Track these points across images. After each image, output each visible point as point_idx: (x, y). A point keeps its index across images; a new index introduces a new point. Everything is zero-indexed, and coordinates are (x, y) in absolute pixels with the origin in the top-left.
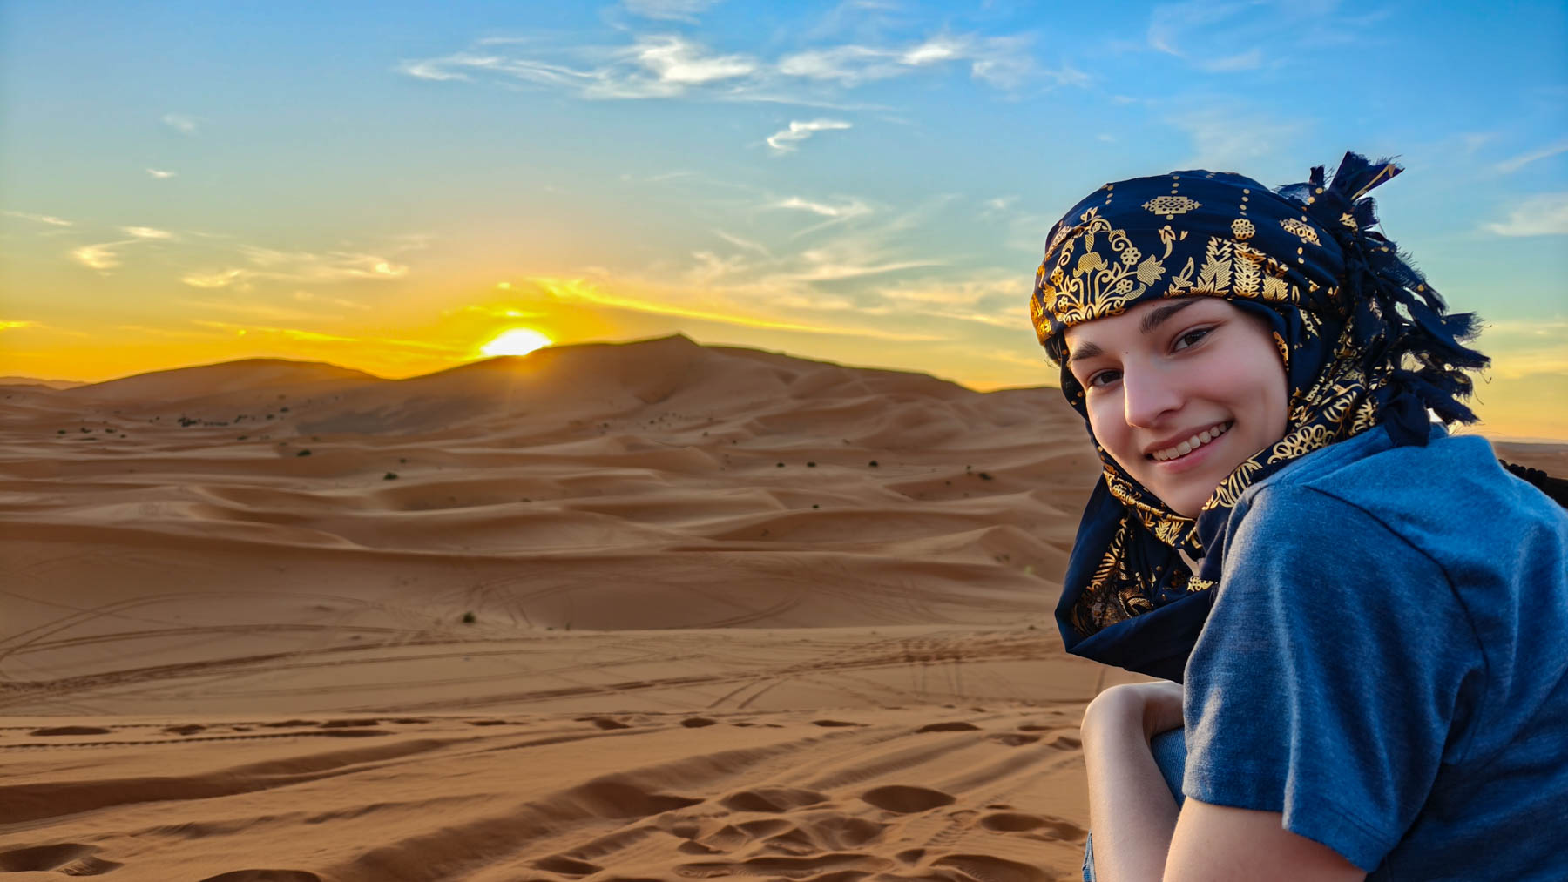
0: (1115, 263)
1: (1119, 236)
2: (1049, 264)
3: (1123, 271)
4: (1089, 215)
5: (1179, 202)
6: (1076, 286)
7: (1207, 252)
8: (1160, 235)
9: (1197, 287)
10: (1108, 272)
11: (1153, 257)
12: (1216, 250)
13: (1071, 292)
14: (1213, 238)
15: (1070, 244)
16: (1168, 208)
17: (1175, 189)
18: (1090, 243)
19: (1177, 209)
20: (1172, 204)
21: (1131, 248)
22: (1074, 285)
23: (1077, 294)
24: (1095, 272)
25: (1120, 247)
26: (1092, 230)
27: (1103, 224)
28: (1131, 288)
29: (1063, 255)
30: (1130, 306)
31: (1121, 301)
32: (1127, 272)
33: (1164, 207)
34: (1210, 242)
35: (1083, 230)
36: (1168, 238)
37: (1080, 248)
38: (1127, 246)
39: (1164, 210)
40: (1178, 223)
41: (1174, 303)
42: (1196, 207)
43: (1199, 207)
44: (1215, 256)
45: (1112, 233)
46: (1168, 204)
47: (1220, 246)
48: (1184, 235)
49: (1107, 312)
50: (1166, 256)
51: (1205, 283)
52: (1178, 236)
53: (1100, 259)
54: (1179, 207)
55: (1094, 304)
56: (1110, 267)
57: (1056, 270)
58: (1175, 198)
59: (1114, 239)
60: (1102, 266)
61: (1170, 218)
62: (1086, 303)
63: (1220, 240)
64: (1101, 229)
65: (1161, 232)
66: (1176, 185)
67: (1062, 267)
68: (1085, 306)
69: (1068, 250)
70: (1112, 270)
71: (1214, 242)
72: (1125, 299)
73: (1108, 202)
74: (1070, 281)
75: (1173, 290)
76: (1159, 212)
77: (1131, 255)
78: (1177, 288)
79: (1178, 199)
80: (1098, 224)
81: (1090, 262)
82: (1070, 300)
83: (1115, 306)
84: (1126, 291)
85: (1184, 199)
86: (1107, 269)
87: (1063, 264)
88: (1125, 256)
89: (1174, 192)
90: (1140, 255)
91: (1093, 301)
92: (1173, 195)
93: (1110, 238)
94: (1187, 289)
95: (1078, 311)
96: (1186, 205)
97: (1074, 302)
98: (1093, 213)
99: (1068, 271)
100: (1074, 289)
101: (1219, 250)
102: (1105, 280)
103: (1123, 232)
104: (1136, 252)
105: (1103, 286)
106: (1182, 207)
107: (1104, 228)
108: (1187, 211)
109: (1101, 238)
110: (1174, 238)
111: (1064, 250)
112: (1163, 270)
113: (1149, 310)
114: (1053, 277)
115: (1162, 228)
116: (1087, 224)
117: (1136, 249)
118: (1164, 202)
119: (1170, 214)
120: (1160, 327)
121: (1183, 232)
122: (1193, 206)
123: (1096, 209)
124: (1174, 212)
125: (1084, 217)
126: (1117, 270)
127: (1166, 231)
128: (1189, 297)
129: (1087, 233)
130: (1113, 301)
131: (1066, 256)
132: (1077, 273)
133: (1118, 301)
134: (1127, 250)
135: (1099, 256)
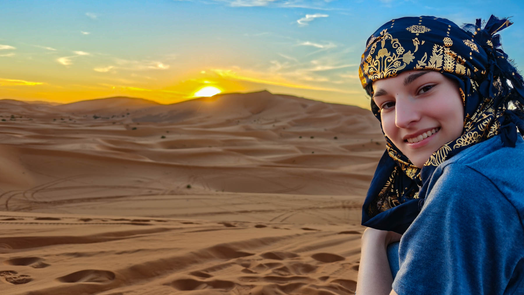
0: (394, 54)
1: (396, 41)
2: (366, 53)
3: (397, 57)
4: (384, 32)
5: (422, 28)
6: (377, 63)
7: (433, 51)
8: (413, 42)
9: (428, 66)
10: (390, 57)
11: (410, 52)
12: (437, 50)
13: (375, 66)
14: (435, 45)
15: (375, 45)
16: (417, 31)
17: (420, 22)
18: (383, 44)
19: (421, 31)
20: (418, 29)
21: (401, 47)
22: (376, 63)
23: (377, 67)
24: (385, 57)
25: (396, 46)
26: (384, 39)
27: (389, 36)
28: (400, 65)
29: (372, 49)
30: (399, 73)
31: (396, 71)
32: (398, 58)
33: (415, 30)
34: (434, 46)
35: (381, 38)
36: (416, 44)
37: (379, 47)
38: (399, 46)
39: (415, 31)
40: (421, 37)
41: (418, 72)
42: (429, 31)
43: (430, 31)
44: (436, 53)
45: (393, 40)
46: (417, 29)
47: (438, 48)
48: (423, 42)
49: (389, 75)
50: (415, 52)
51: (431, 64)
52: (421, 43)
53: (387, 51)
54: (421, 30)
55: (384, 72)
56: (391, 55)
57: (369, 56)
58: (420, 26)
59: (393, 43)
60: (388, 55)
61: (417, 34)
62: (380, 71)
63: (438, 46)
64: (388, 38)
65: (414, 40)
66: (421, 21)
67: (371, 55)
68: (380, 72)
69: (374, 47)
70: (392, 57)
71: (436, 47)
72: (397, 70)
73: (392, 27)
74: (374, 61)
75: (418, 67)
76: (413, 32)
77: (400, 50)
78: (420, 66)
79: (421, 27)
80: (387, 36)
81: (383, 53)
82: (374, 69)
83: (393, 73)
84: (398, 66)
85: (424, 27)
86: (390, 56)
87: (372, 54)
88: (398, 50)
89: (420, 24)
90: (404, 50)
91: (384, 70)
92: (419, 25)
93: (392, 42)
94: (424, 67)
95: (377, 75)
96: (424, 30)
97: (376, 71)
98: (385, 31)
99: (374, 56)
100: (376, 65)
101: (438, 50)
102: (389, 61)
103: (397, 40)
104: (403, 49)
105: (388, 64)
106: (423, 30)
107: (389, 38)
108: (425, 32)
109: (388, 42)
110: (419, 44)
111: (372, 47)
112: (414, 58)
113: (407, 75)
114: (367, 59)
115: (414, 39)
116: (383, 36)
117: (402, 48)
118: (415, 27)
119: (417, 33)
120: (412, 83)
121: (423, 41)
122: (427, 30)
123: (386, 29)
124: (419, 32)
125: (381, 33)
126: (394, 56)
127: (415, 40)
128: (425, 70)
129: (382, 40)
130: (392, 70)
131: (373, 50)
132: (377, 58)
133: (394, 71)
134: (399, 48)
135: (387, 50)
